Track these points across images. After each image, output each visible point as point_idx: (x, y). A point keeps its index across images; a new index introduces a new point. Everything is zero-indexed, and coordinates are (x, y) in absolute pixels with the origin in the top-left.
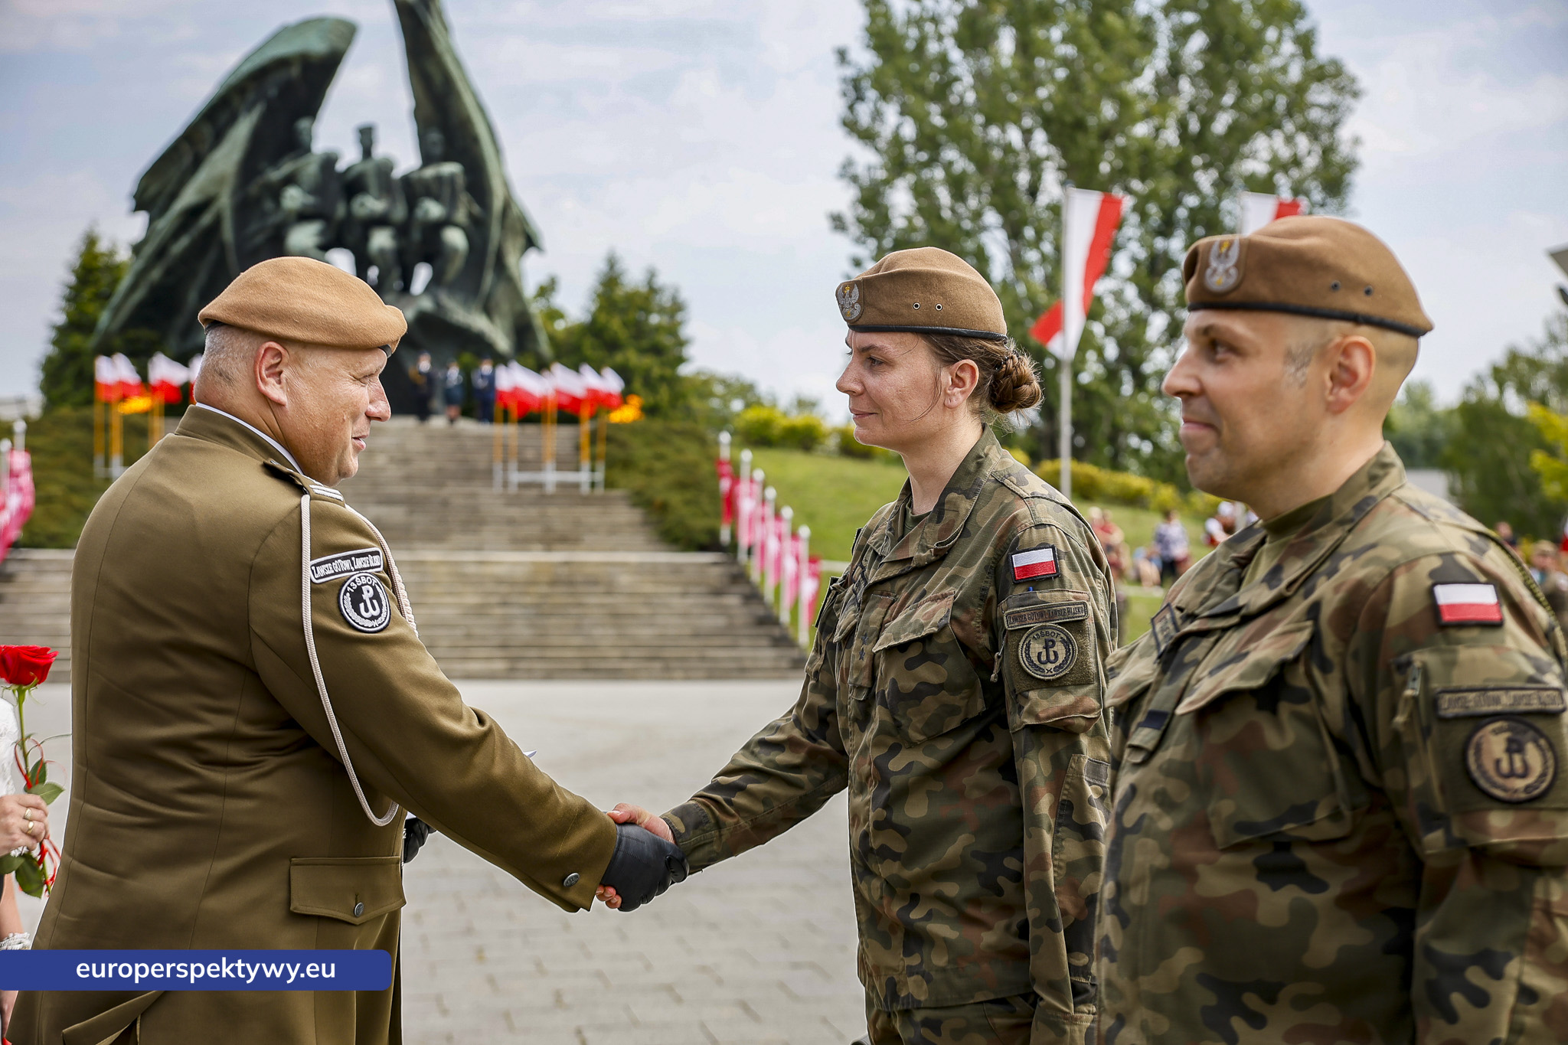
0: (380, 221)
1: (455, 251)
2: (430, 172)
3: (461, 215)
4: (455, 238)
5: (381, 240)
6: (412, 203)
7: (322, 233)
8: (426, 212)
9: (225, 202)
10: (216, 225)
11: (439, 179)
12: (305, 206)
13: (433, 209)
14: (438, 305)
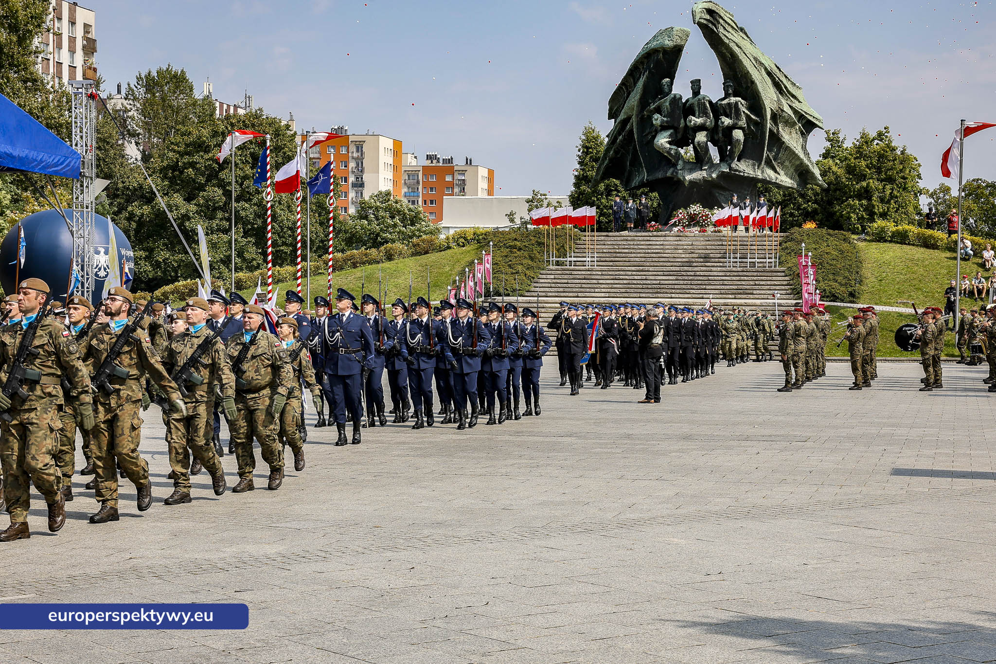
0: (701, 128)
1: (738, 141)
2: (725, 102)
3: (743, 122)
4: (738, 134)
5: (701, 137)
6: (717, 118)
7: (670, 136)
8: (723, 123)
9: (634, 119)
10: (631, 130)
11: (729, 104)
12: (662, 121)
13: (727, 121)
14: (731, 169)
